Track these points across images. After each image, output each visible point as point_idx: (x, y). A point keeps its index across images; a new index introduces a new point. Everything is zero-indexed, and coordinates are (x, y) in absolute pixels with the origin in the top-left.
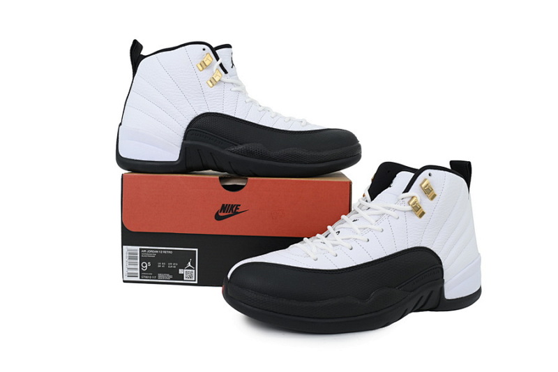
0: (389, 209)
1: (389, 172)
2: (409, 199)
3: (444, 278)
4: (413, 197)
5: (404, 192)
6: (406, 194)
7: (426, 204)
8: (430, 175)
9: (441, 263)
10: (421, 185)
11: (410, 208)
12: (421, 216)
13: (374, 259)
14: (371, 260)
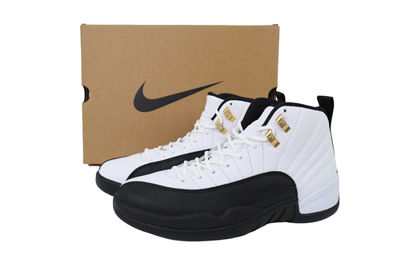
0: (249, 139)
1: (260, 106)
2: (266, 131)
3: (298, 197)
4: (269, 130)
5: (262, 126)
6: (265, 127)
7: (280, 135)
8: (285, 111)
9: (295, 185)
10: (276, 120)
11: (266, 139)
12: (276, 146)
13: (232, 182)
14: (229, 183)
